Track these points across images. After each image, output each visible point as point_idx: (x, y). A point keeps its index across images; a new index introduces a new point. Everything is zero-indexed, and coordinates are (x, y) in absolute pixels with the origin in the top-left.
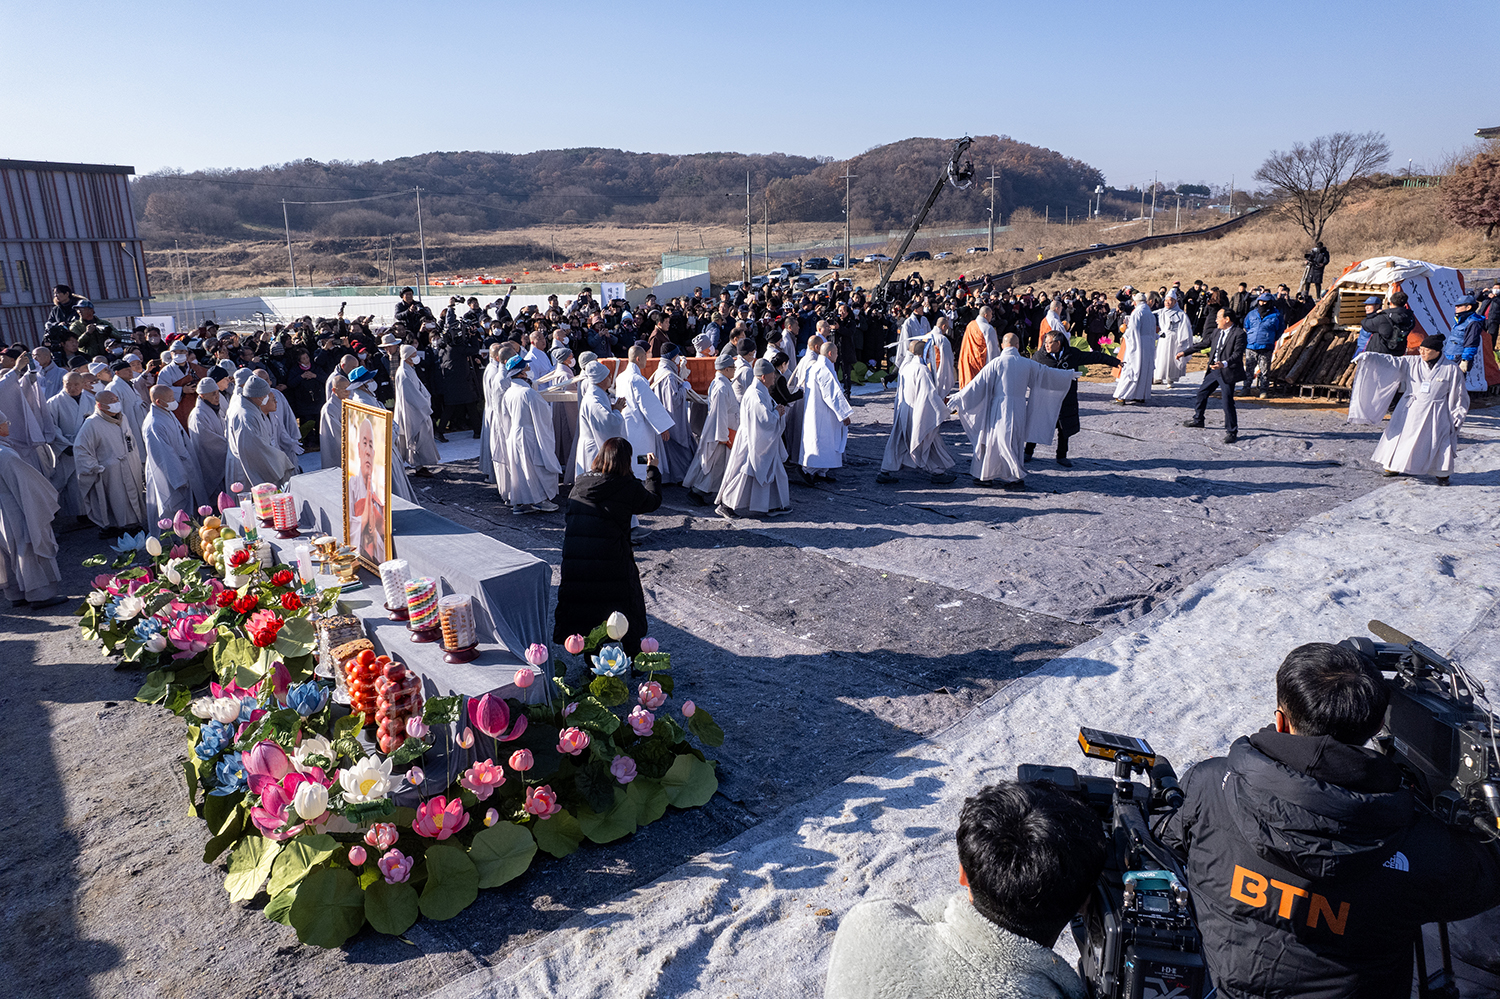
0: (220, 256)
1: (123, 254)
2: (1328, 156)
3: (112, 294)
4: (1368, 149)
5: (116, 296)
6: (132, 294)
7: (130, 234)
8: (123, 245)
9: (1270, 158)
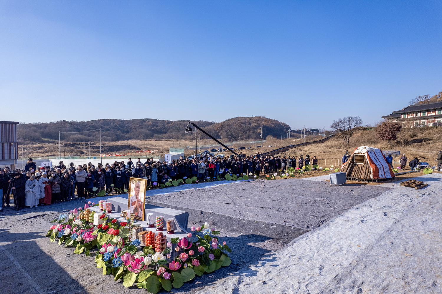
0: (34, 147)
1: (11, 146)
2: (348, 122)
3: (6, 158)
4: (357, 121)
5: (7, 159)
6: (12, 158)
7: (14, 141)
8: (12, 144)
9: (334, 122)
